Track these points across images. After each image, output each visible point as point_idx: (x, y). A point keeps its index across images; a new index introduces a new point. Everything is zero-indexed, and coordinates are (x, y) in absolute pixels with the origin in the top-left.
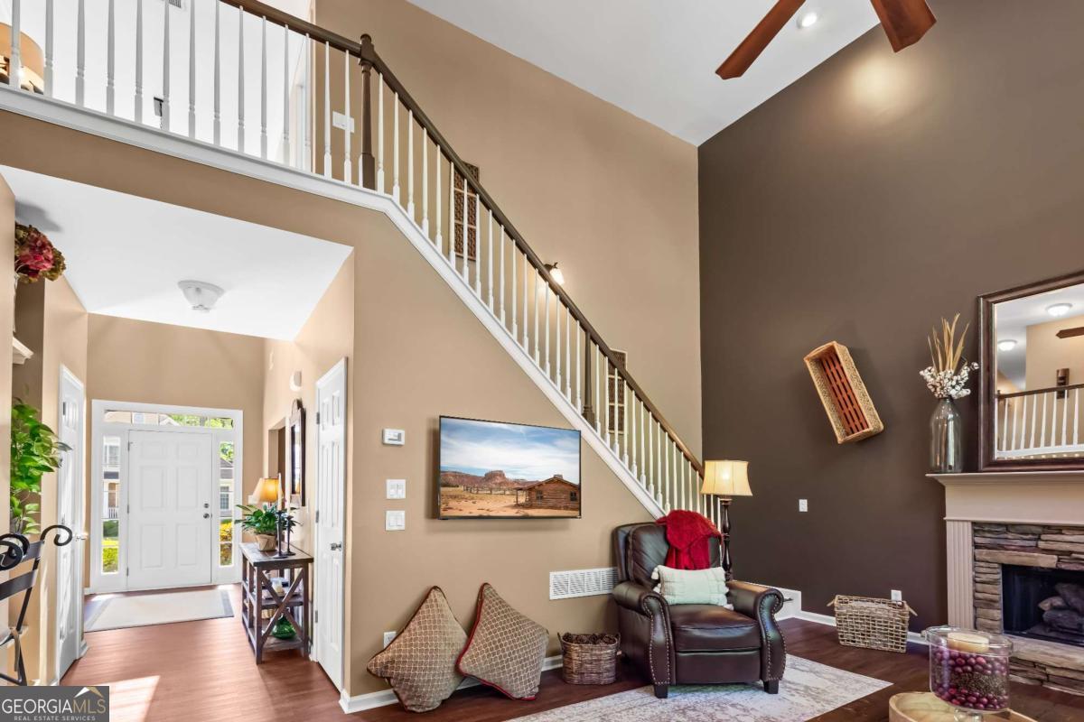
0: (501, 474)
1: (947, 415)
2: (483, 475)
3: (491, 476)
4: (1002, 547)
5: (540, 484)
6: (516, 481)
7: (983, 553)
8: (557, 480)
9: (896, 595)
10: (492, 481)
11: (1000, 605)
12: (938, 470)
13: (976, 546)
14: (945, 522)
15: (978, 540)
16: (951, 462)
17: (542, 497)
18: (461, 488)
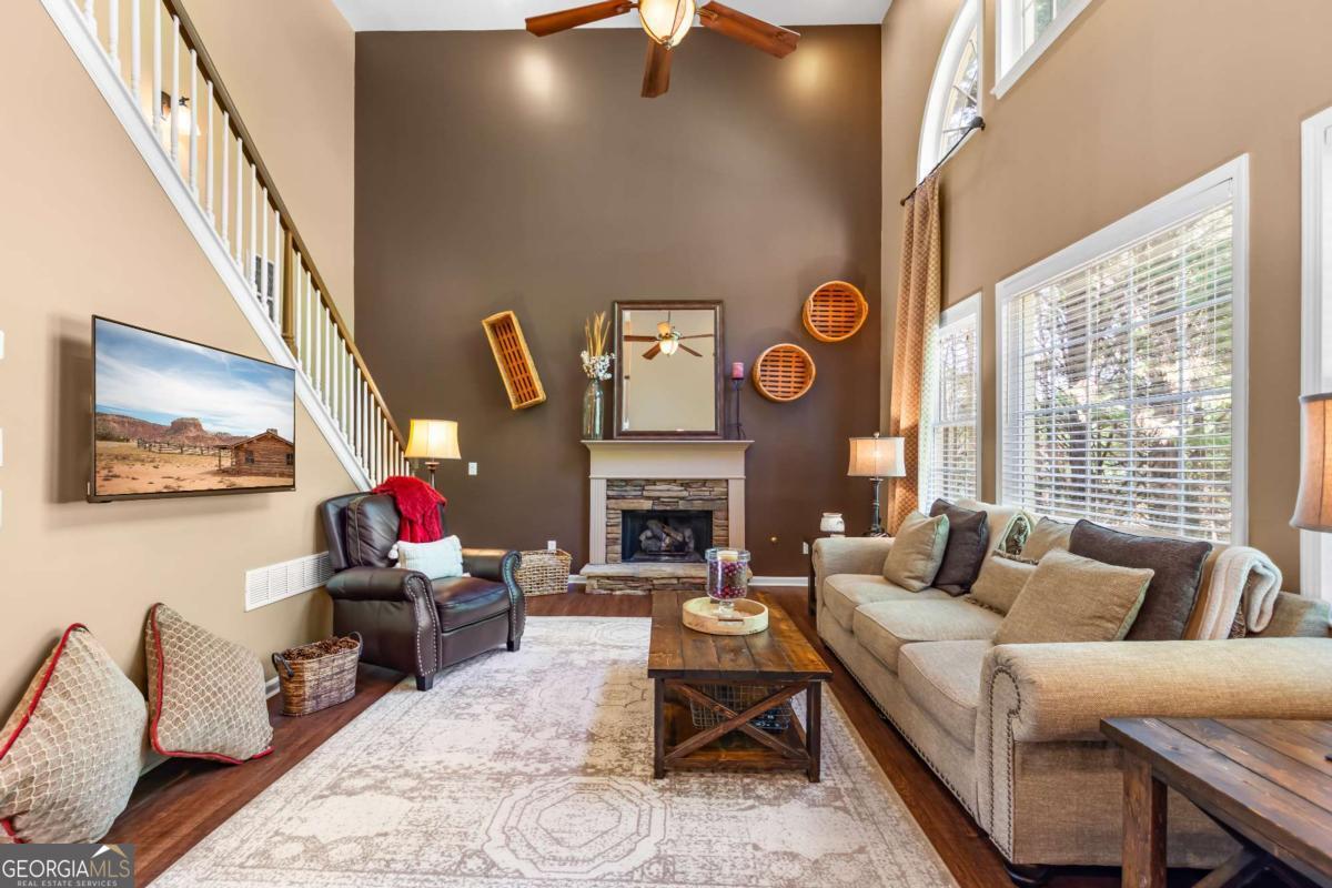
0: (196, 424)
1: (595, 392)
2: (168, 423)
3: (180, 426)
4: (624, 497)
5: (250, 442)
6: (219, 436)
7: (613, 503)
8: (270, 437)
9: (552, 545)
10: (182, 433)
11: (620, 542)
12: (589, 437)
13: (609, 498)
14: (589, 480)
15: (611, 493)
16: (598, 432)
17: (253, 461)
18: (134, 443)
